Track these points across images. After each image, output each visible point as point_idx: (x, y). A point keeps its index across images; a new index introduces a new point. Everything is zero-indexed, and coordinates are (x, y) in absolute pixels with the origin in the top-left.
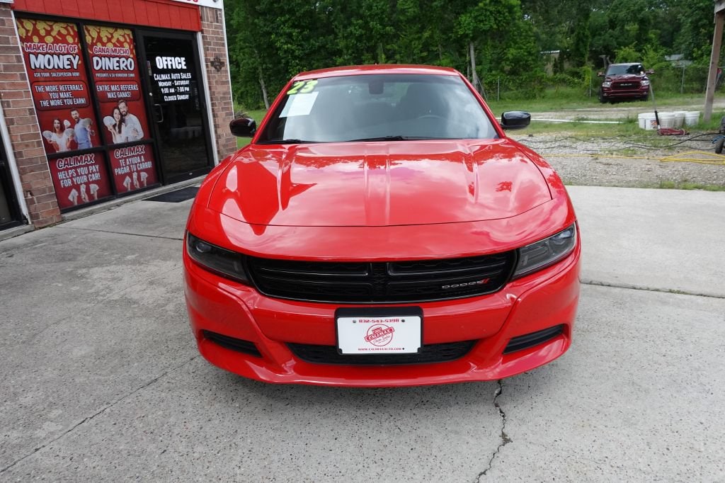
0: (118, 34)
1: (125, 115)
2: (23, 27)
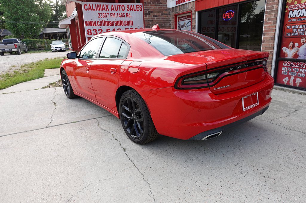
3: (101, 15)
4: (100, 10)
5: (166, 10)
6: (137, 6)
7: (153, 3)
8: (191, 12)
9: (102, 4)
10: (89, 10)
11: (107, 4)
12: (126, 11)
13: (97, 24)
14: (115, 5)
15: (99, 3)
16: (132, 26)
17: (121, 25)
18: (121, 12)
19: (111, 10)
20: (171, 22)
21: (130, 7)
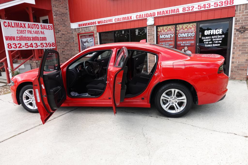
0: (190, 25)
1: (186, 51)
2: (160, 29)
3: (19, 31)
4: (18, 27)
5: (70, 30)
6: (48, 26)
7: (61, 25)
8: (94, 33)
9: (20, 22)
10: (8, 27)
11: (24, 22)
12: (40, 30)
13: (16, 39)
14: (31, 24)
15: (17, 22)
16: (46, 41)
17: (37, 40)
18: (36, 30)
19: (28, 28)
20: (74, 39)
21: (43, 26)
